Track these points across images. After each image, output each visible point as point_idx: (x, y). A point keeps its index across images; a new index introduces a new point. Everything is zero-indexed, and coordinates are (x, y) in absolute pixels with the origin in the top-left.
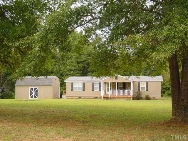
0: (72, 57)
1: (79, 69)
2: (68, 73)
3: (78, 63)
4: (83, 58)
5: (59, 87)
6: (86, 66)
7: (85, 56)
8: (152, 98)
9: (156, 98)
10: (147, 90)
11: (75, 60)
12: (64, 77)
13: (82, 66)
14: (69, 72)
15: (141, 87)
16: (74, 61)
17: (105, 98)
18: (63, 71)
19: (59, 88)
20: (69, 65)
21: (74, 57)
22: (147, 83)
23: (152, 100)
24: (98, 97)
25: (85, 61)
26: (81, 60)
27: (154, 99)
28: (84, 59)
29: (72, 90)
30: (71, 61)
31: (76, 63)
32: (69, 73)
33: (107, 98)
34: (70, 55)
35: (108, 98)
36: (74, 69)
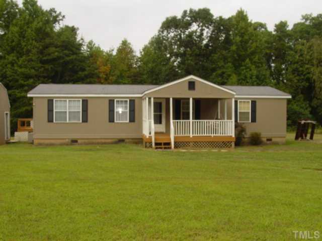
0: (29, 51)
1: (45, 74)
2: (22, 82)
3: (43, 62)
4: (53, 53)
5: (9, 113)
6: (60, 69)
7: (57, 49)
8: (264, 140)
9: (274, 140)
10: (254, 120)
11: (37, 56)
12: (13, 91)
13: (51, 68)
14: (25, 81)
15: (240, 113)
16: (33, 58)
17: (160, 144)
18: (10, 78)
19: (7, 114)
20: (23, 66)
21: (34, 51)
22: (254, 103)
23: (266, 144)
24: (127, 140)
25: (59, 58)
26: (50, 58)
27: (268, 142)
28: (56, 54)
29: (50, 120)
30: (27, 58)
31: (39, 62)
32: (25, 83)
33: (165, 144)
34: (25, 46)
35: (169, 144)
36: (36, 75)
